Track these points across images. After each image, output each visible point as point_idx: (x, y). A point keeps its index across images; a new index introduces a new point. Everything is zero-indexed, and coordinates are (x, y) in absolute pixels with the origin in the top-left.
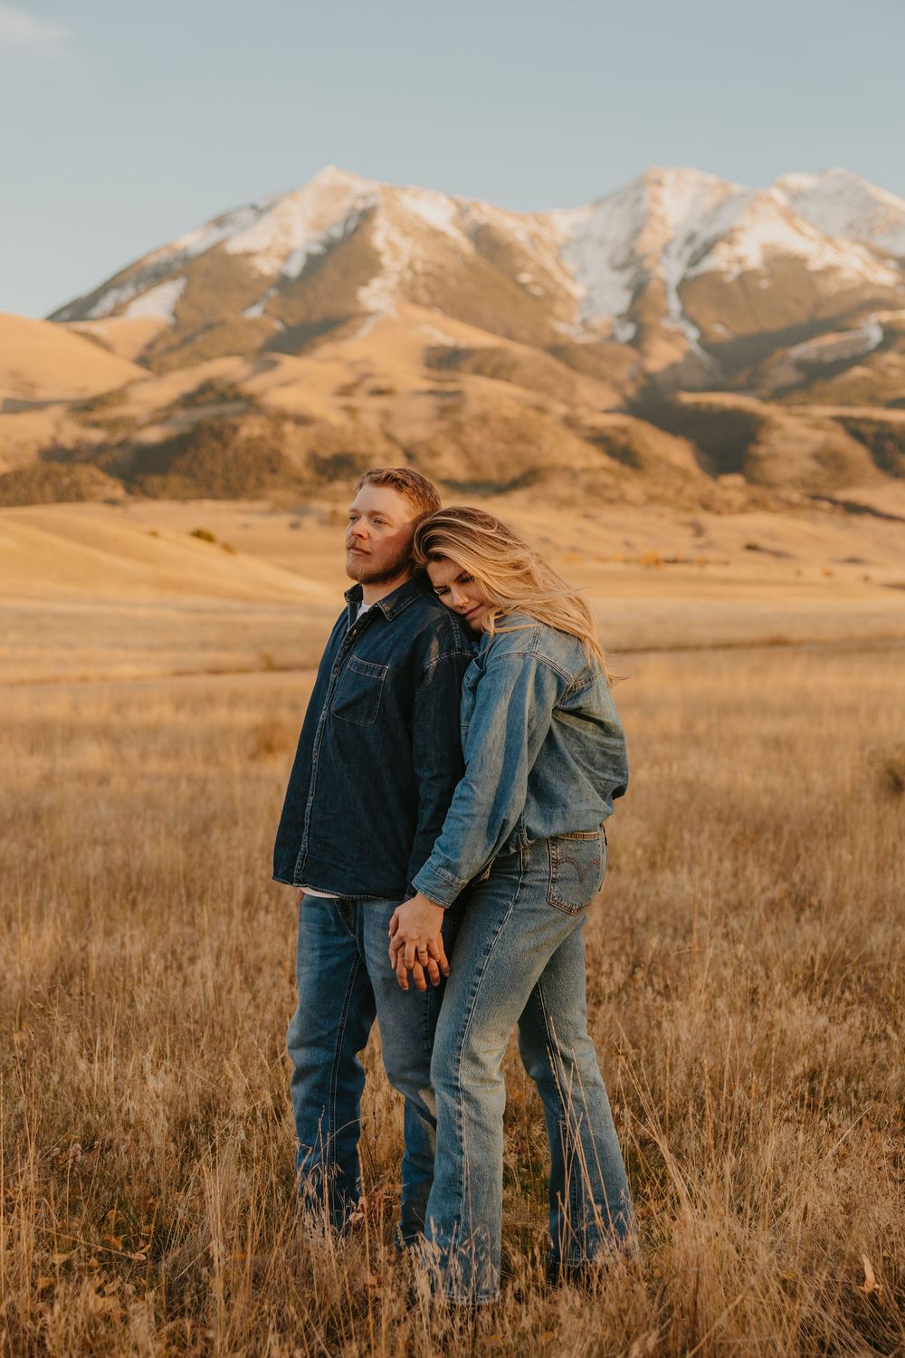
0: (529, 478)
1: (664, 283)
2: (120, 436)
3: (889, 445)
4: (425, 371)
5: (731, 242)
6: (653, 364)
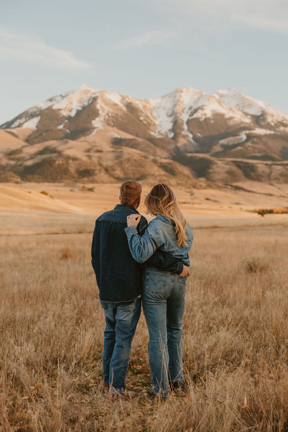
0: (142, 178)
1: (182, 121)
2: (20, 163)
3: (248, 170)
4: (111, 145)
5: (202, 109)
6: (179, 145)
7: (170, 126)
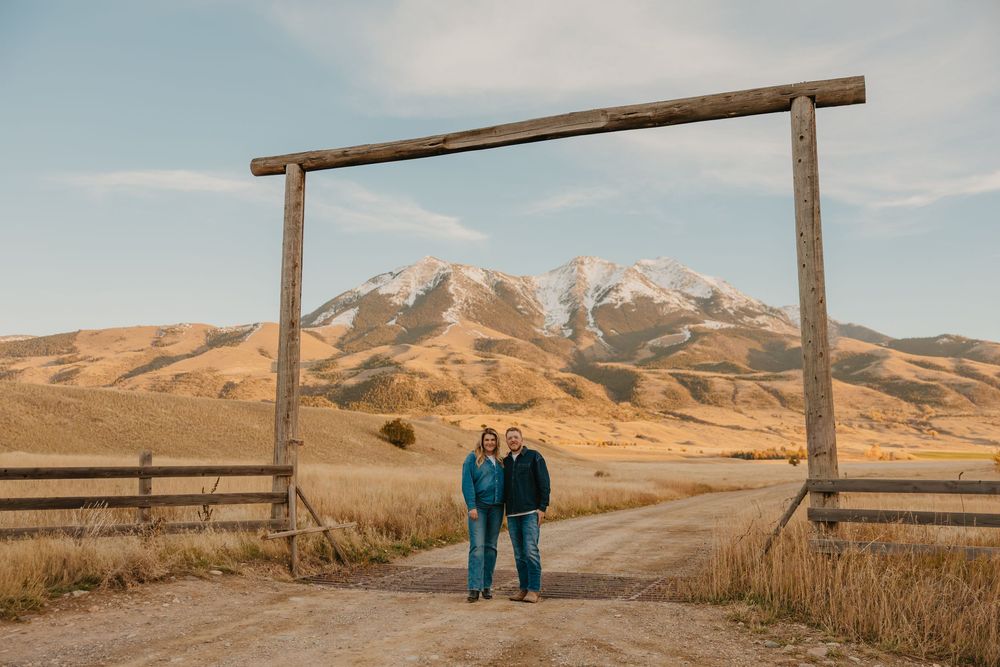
0: (530, 404)
1: (586, 309)
2: (335, 382)
3: (698, 387)
4: (475, 351)
5: (617, 291)
6: (582, 348)
7: (565, 318)
